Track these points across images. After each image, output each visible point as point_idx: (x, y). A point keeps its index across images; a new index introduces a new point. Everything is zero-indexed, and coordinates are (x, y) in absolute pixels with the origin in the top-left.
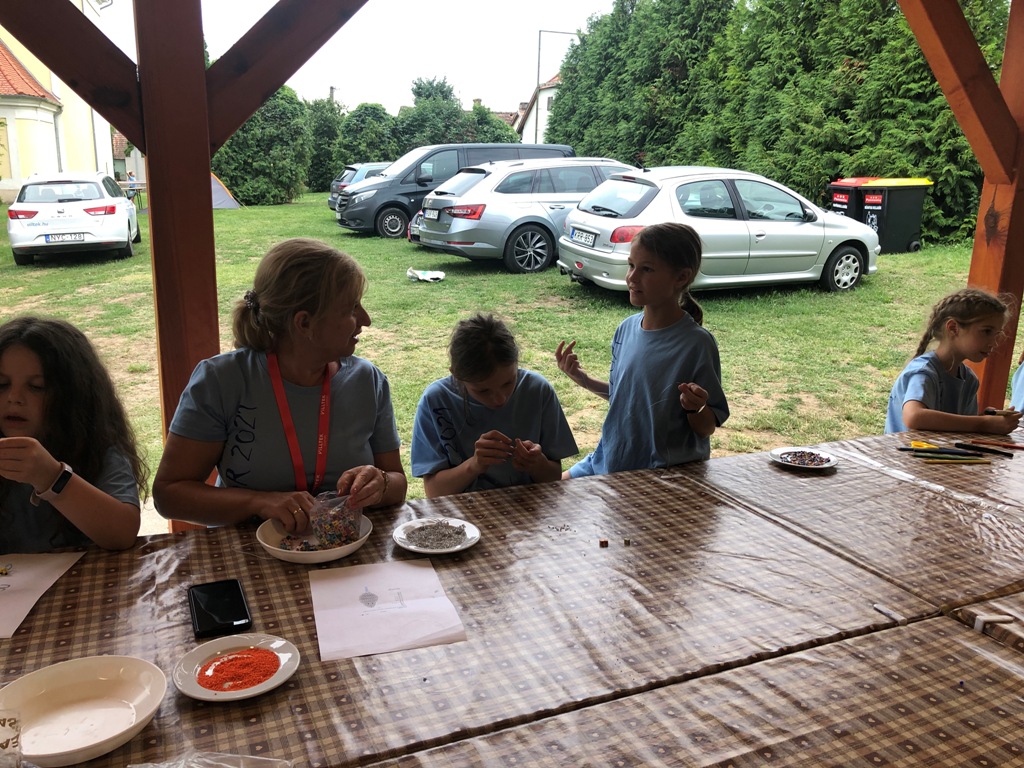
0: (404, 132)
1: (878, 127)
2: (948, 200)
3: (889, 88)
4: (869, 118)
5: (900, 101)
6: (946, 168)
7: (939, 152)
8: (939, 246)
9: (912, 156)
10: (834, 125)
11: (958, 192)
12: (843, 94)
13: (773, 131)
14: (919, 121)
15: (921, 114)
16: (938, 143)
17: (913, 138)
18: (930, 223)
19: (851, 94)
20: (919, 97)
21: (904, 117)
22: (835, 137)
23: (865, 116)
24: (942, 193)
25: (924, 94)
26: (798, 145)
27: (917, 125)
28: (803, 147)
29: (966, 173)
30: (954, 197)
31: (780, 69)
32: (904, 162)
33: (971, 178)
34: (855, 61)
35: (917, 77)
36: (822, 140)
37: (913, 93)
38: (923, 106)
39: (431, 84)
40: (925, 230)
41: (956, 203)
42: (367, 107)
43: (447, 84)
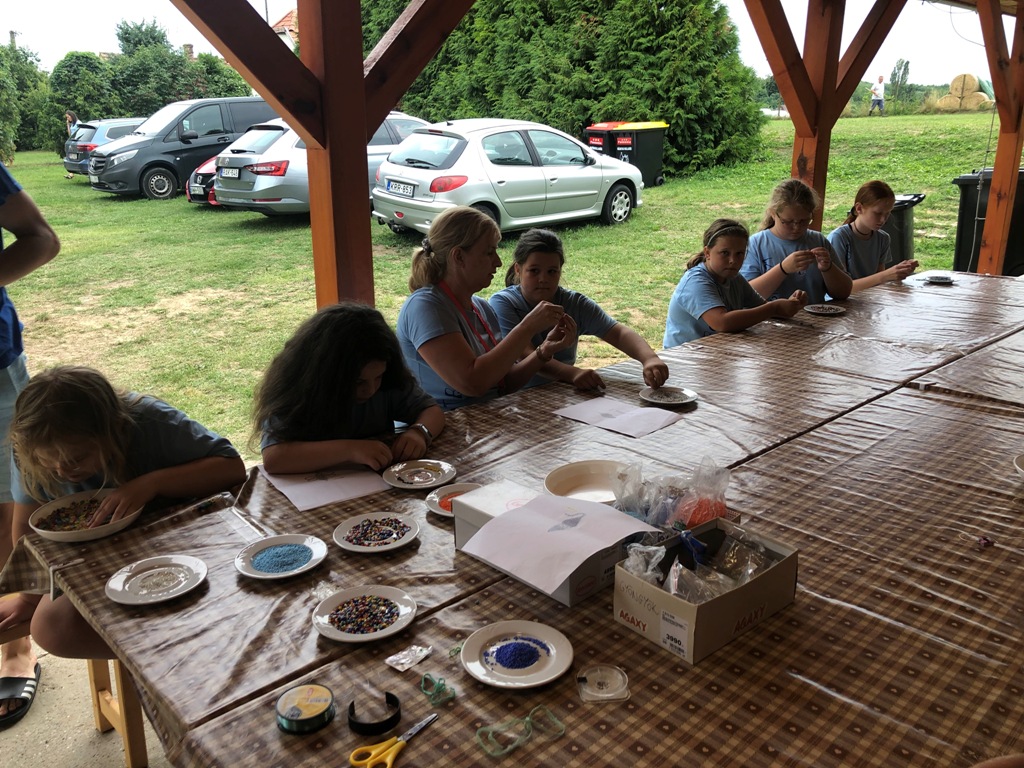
0: (127, 83)
1: (617, 76)
2: (680, 139)
3: (623, 42)
4: (609, 68)
5: (634, 53)
6: (677, 112)
7: (669, 99)
8: (677, 179)
9: (648, 102)
10: (580, 75)
11: (687, 133)
12: (584, 46)
13: (525, 80)
14: (650, 71)
15: (651, 65)
16: (667, 91)
17: (647, 86)
18: (667, 160)
19: (591, 46)
20: (648, 50)
21: (638, 68)
22: (583, 86)
23: (606, 66)
24: (674, 133)
25: (651, 47)
26: (551, 93)
27: (649, 74)
28: (555, 95)
29: (691, 116)
30: (683, 136)
31: (525, 22)
32: (643, 107)
33: (696, 121)
34: (591, 16)
35: (645, 32)
36: (572, 88)
37: (643, 46)
38: (652, 59)
39: (139, 28)
40: (664, 166)
41: (685, 142)
42: (78, 57)
43: (158, 29)
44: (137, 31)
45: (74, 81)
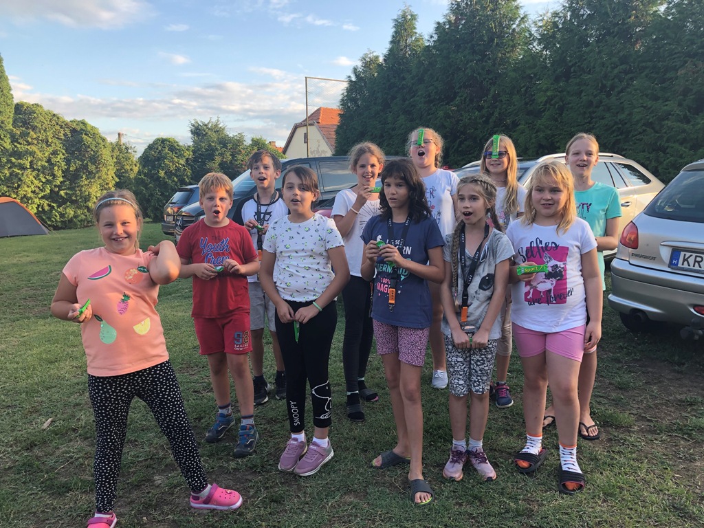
42: (163, 141)
43: (220, 126)
44: (205, 127)
45: (158, 159)
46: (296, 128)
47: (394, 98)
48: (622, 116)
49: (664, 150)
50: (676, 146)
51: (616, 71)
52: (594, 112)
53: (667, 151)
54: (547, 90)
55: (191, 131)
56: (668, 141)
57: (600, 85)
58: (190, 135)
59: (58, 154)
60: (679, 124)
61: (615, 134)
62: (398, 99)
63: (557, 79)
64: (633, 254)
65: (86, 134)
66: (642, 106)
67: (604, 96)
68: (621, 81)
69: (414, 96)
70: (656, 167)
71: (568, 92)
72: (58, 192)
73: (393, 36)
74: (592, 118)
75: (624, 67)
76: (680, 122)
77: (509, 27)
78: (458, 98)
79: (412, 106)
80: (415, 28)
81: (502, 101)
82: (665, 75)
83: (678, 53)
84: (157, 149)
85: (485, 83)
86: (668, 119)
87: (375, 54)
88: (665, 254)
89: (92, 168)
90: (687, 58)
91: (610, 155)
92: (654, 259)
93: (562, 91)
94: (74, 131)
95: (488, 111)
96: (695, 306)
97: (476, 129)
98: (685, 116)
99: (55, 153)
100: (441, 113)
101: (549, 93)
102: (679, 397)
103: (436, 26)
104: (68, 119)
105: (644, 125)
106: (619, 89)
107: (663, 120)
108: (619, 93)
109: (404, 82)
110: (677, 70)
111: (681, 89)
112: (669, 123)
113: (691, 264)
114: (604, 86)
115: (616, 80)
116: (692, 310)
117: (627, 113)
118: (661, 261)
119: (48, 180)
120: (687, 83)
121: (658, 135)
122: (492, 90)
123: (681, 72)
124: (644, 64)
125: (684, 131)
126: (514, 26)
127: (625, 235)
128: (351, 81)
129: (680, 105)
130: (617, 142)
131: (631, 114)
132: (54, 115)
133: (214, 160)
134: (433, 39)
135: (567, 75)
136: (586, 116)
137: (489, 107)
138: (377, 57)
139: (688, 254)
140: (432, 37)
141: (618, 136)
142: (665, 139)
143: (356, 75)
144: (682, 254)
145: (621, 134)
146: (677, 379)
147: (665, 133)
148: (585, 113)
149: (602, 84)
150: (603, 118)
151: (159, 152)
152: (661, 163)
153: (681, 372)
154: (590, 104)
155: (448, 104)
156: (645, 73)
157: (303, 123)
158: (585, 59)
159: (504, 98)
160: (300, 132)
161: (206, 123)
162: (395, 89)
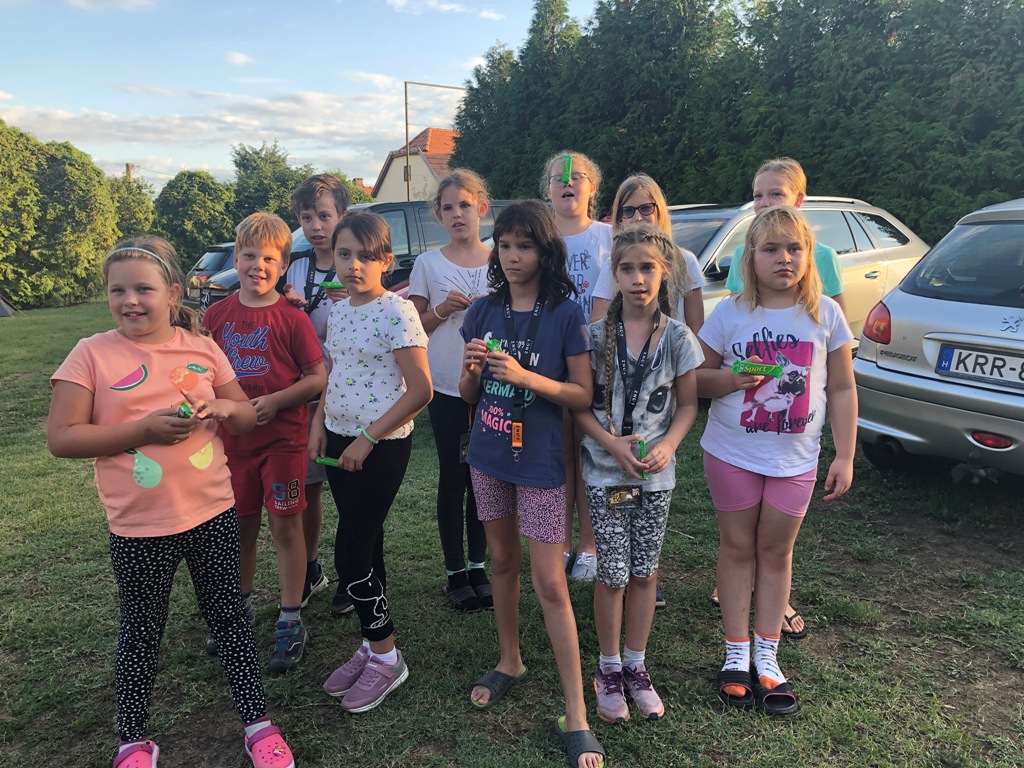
39: (257, 153)
42: (190, 176)
43: (280, 153)
44: (256, 157)
45: (184, 204)
46: (392, 158)
47: (534, 114)
48: (867, 144)
49: (928, 195)
50: (946, 188)
51: (860, 77)
52: (827, 138)
53: (933, 196)
54: (760, 104)
55: (236, 162)
56: (932, 182)
57: (836, 97)
58: (234, 168)
59: (28, 195)
60: (950, 155)
61: (857, 171)
62: (540, 116)
63: (774, 89)
64: (882, 352)
65: (70, 165)
66: (898, 130)
67: (842, 114)
68: (867, 92)
69: (563, 112)
70: (917, 220)
71: (790, 107)
72: (29, 252)
73: (534, 22)
74: (824, 147)
75: (871, 70)
76: (950, 152)
77: (704, 9)
78: (629, 115)
79: (561, 126)
80: (566, 10)
81: (693, 120)
82: (931, 82)
83: (951, 50)
84: (182, 188)
85: (668, 92)
86: (934, 149)
87: (506, 49)
88: (931, 352)
89: (81, 215)
90: (964, 58)
91: (850, 200)
92: (913, 359)
93: (781, 106)
94: (52, 159)
95: (673, 135)
96: (974, 433)
97: (654, 162)
98: (960, 144)
99: (23, 193)
100: (603, 138)
101: (762, 109)
102: (949, 574)
103: (598, 7)
104: (43, 141)
105: (900, 157)
106: (864, 104)
107: (928, 150)
108: (864, 109)
109: (549, 91)
110: (949, 76)
111: (954, 105)
112: (937, 155)
113: (970, 367)
114: (842, 99)
115: (861, 90)
116: (971, 439)
117: (875, 139)
118: (925, 364)
119: (12, 234)
120: (963, 96)
121: (919, 172)
122: (679, 103)
123: (955, 79)
124: (900, 67)
125: (958, 167)
126: (712, 9)
127: (871, 322)
128: (471, 89)
129: (952, 128)
130: (860, 182)
131: (881, 141)
132: (21, 135)
133: (268, 205)
134: (592, 27)
135: (788, 82)
136: (816, 143)
137: (674, 129)
138: (510, 53)
139: (965, 353)
140: (590, 23)
141: (861, 173)
142: (930, 179)
143: (479, 79)
144: (957, 352)
145: (866, 171)
146: (946, 545)
147: (931, 169)
148: (814, 139)
149: (840, 96)
150: (840, 147)
151: (185, 192)
152: (924, 214)
153: (952, 534)
154: (822, 124)
155: (613, 123)
156: (902, 80)
157: (402, 151)
158: (816, 59)
159: (696, 116)
160: (399, 165)
161: (258, 149)
162: (537, 101)
